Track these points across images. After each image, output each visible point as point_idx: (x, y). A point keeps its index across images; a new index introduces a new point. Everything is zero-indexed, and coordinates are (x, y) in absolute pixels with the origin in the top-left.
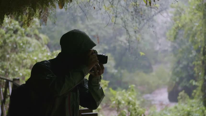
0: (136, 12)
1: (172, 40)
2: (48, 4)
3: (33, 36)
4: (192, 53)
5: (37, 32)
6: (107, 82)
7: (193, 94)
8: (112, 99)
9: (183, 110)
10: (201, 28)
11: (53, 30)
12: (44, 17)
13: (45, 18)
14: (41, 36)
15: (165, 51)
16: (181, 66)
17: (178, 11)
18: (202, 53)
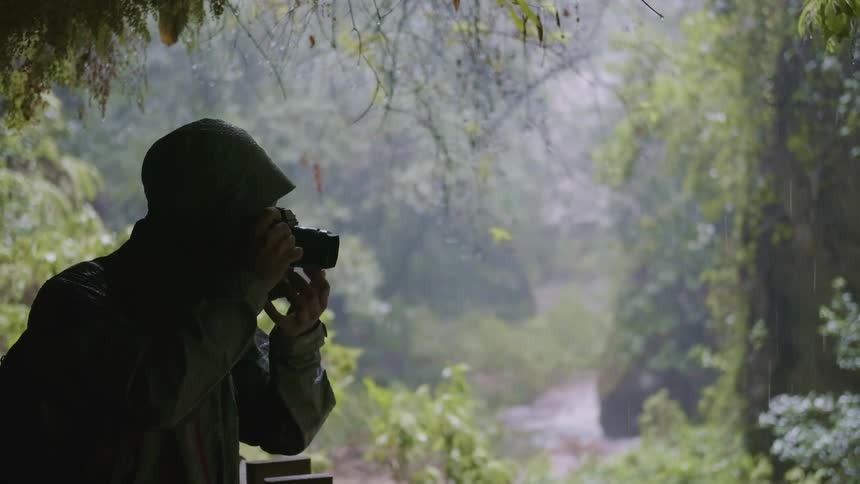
0: (474, 61)
1: (617, 181)
2: (119, 25)
3: (33, 164)
4: (694, 236)
5: (50, 148)
6: (354, 353)
7: (702, 404)
8: (375, 424)
9: (662, 469)
10: (734, 132)
11: (120, 139)
12: (98, 80)
13: (102, 84)
14: (69, 164)
15: (587, 228)
16: (652, 288)
17: (639, 62)
18: (737, 234)
